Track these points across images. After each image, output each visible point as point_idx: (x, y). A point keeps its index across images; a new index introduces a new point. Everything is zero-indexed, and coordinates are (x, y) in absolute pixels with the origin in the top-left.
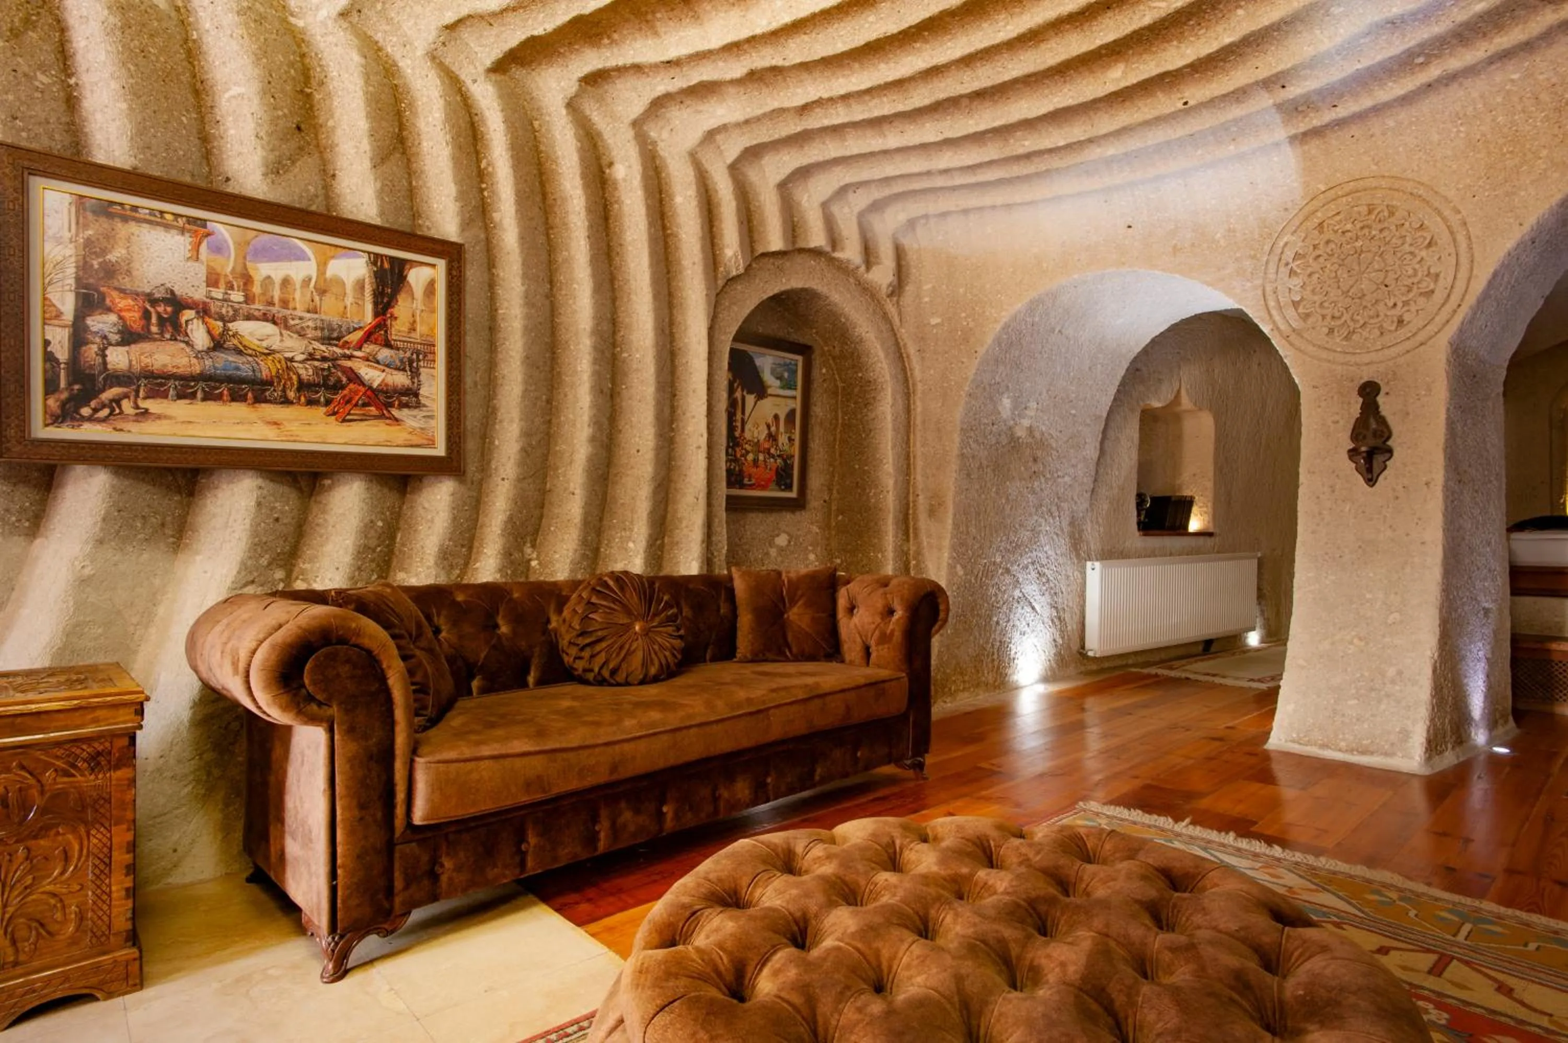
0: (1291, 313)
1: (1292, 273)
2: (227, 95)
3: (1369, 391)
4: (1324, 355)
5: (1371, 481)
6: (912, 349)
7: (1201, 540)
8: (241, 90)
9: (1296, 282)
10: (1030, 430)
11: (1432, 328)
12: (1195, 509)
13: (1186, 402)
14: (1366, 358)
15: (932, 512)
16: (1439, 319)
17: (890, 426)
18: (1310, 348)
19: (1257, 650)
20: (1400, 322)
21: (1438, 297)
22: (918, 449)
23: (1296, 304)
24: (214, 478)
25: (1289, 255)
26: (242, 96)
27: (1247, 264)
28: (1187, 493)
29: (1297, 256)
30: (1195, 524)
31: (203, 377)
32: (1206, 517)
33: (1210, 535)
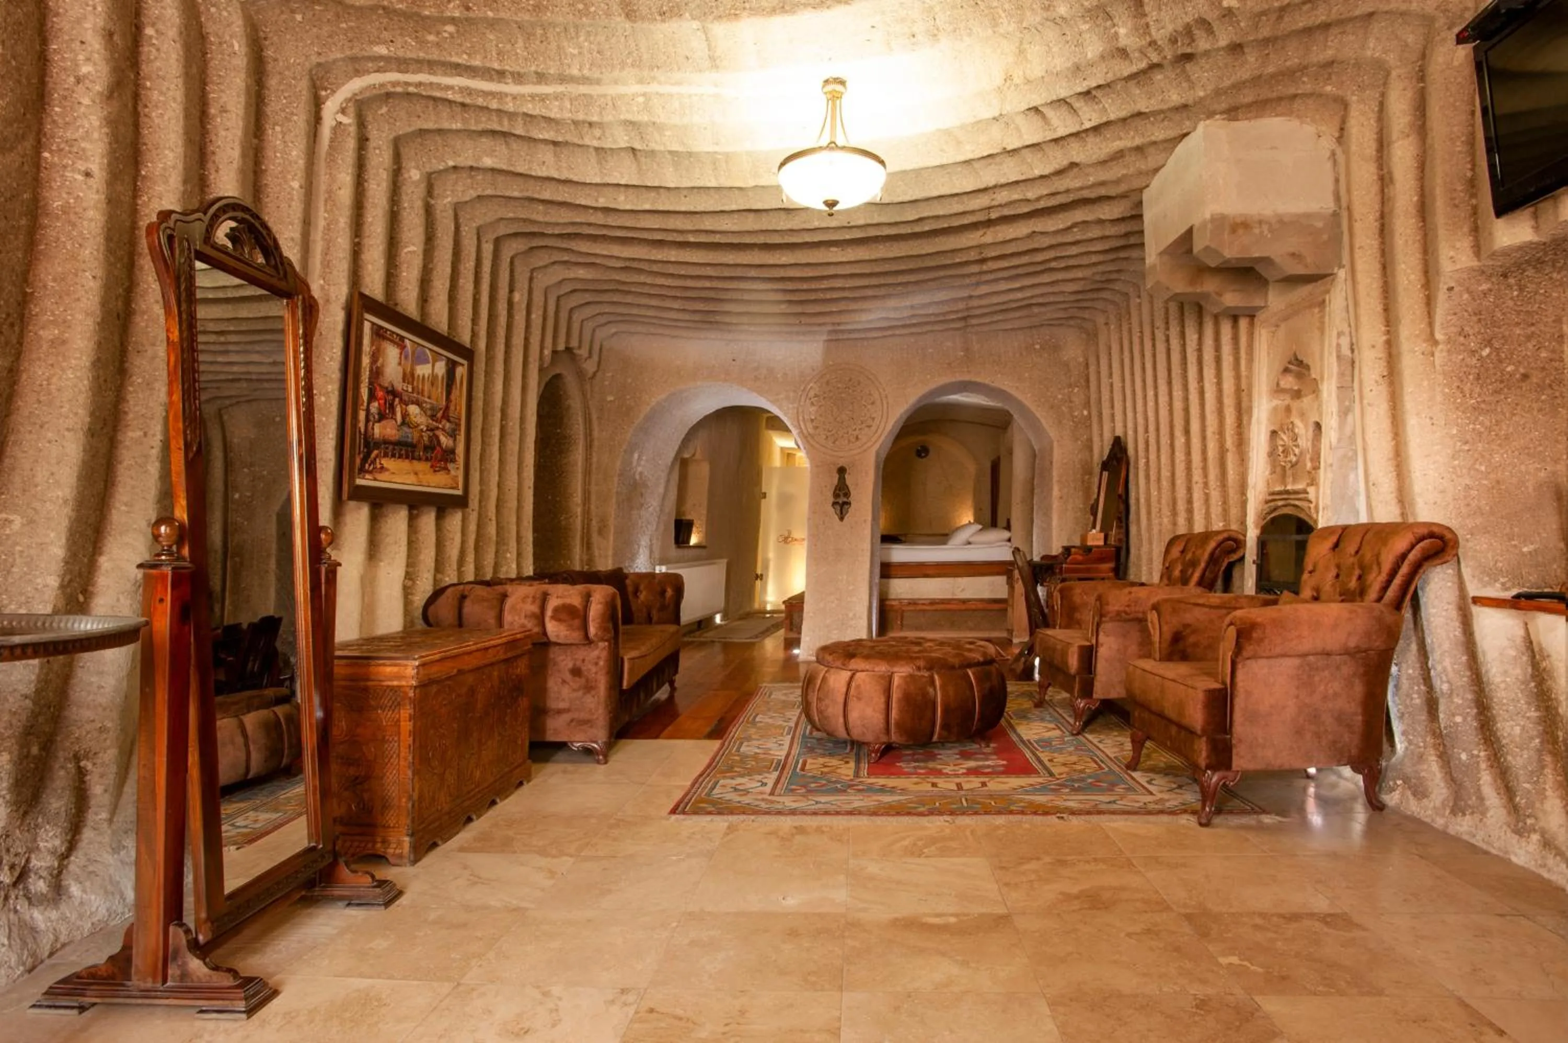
0: (810, 426)
1: (812, 404)
2: (406, 250)
3: (842, 471)
4: (823, 449)
5: (842, 519)
6: (594, 417)
7: (698, 551)
8: (415, 249)
9: (813, 409)
10: (641, 473)
11: (869, 444)
12: (694, 529)
13: (698, 456)
14: (841, 454)
15: (600, 532)
16: (873, 439)
17: (580, 470)
18: (817, 446)
19: (720, 626)
20: (857, 438)
21: (874, 429)
22: (594, 488)
23: (812, 420)
24: (384, 509)
25: (812, 394)
26: (414, 252)
27: (792, 394)
28: (689, 517)
29: (816, 396)
30: (694, 540)
31: (398, 443)
32: (701, 535)
33: (704, 547)
